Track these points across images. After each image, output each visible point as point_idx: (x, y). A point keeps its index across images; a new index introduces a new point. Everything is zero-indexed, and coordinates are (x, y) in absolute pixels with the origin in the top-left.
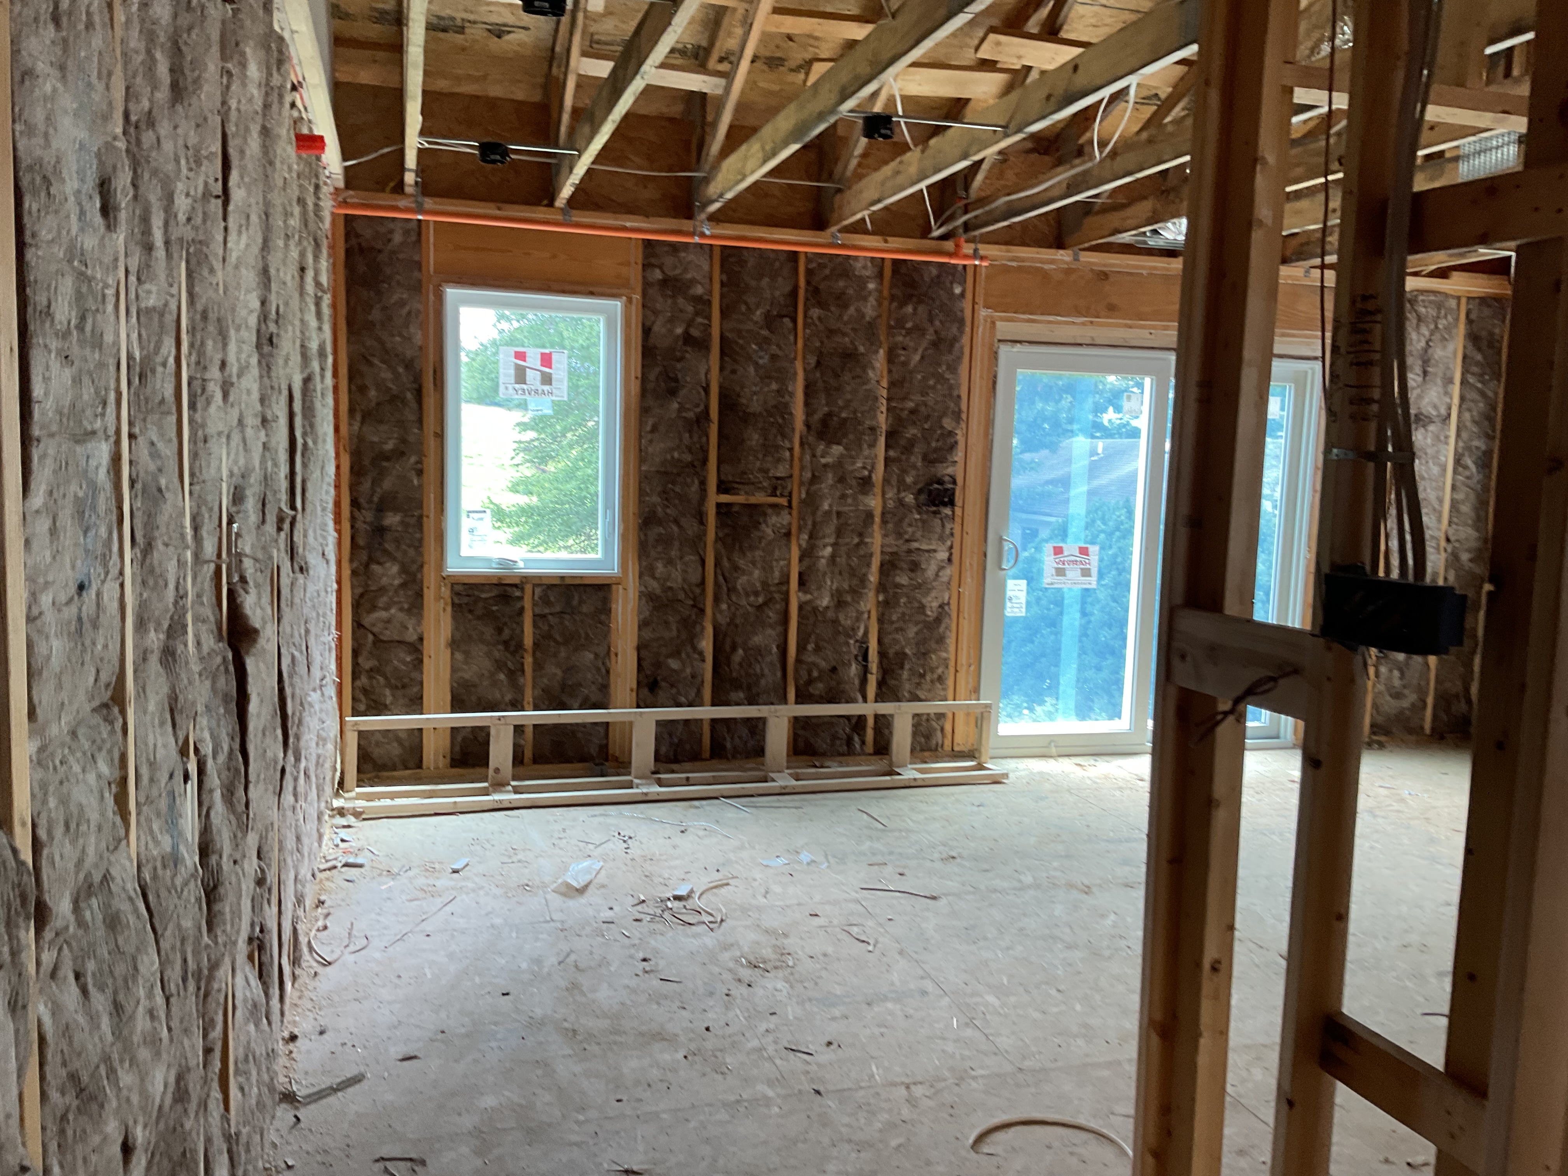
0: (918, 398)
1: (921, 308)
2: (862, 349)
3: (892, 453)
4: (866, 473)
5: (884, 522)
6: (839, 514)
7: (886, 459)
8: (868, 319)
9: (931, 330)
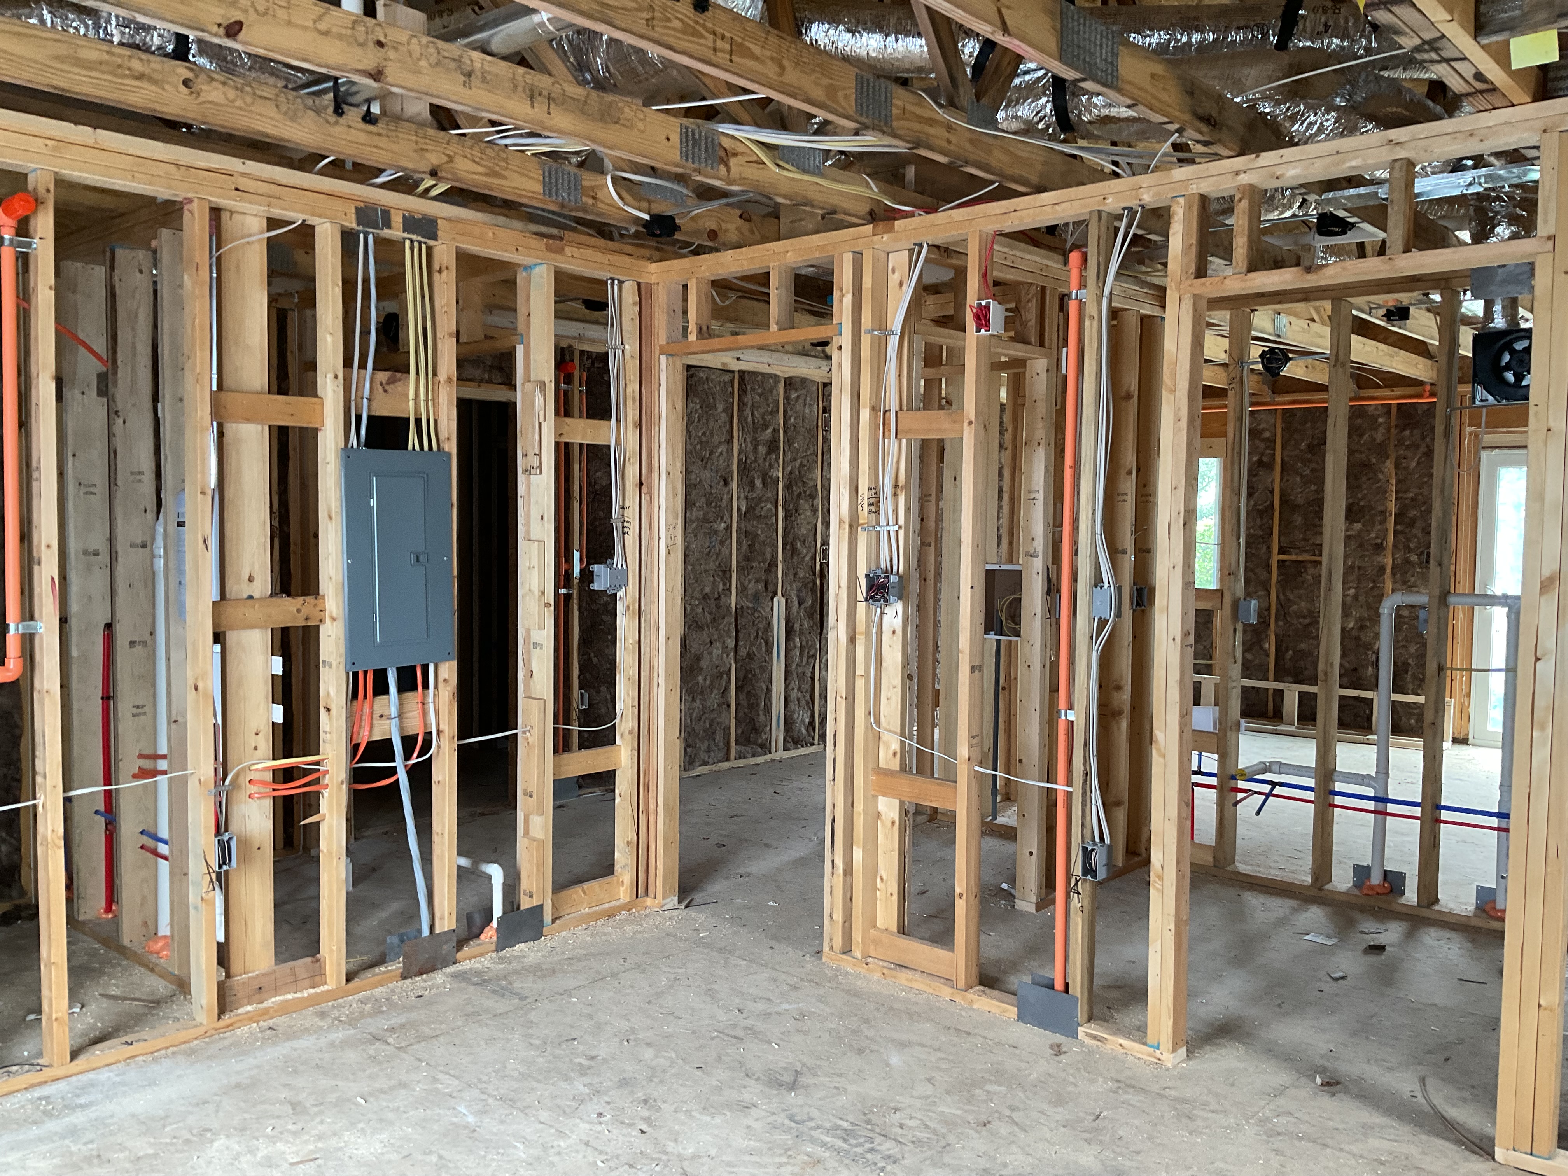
0: (1417, 491)
1: (1416, 431)
2: (1374, 461)
3: (1399, 527)
4: (1379, 541)
5: (1394, 574)
6: (1359, 568)
7: (1395, 532)
8: (1378, 441)
9: (1424, 445)
